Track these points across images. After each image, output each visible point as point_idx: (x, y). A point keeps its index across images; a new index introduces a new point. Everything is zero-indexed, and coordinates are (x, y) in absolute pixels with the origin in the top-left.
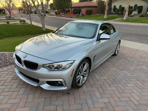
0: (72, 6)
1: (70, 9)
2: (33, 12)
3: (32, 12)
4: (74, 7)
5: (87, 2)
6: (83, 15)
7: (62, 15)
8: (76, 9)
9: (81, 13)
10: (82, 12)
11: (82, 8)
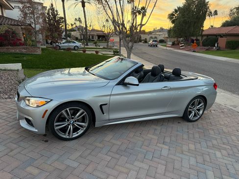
0: (204, 33)
1: (199, 38)
2: (143, 40)
3: (140, 41)
4: (208, 35)
5: (235, 27)
6: (219, 49)
7: (181, 46)
8: (209, 38)
9: (216, 45)
10: (218, 44)
11: (221, 37)
